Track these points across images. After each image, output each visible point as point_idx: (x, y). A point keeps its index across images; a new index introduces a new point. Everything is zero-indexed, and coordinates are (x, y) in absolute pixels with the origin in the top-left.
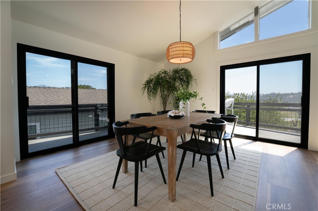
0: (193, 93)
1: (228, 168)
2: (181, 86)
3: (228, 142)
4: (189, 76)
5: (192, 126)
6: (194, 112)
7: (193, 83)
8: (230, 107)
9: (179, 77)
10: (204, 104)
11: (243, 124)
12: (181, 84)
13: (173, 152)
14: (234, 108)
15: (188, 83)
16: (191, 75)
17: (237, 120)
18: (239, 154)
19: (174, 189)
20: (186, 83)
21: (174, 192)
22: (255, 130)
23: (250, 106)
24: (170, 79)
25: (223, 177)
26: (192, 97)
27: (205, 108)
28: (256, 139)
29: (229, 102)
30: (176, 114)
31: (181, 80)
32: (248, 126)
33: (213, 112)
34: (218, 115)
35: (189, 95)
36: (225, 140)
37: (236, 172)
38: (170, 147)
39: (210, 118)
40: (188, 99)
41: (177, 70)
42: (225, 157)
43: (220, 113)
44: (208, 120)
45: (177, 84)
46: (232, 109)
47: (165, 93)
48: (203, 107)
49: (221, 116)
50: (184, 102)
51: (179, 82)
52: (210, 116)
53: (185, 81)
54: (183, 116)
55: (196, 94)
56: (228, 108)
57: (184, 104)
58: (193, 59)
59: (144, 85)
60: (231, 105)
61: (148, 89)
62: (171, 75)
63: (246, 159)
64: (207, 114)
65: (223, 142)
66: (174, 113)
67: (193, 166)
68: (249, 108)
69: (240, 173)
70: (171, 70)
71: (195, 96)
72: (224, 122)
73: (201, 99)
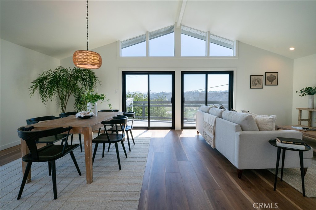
0: (101, 96)
1: (130, 151)
2: (84, 86)
3: (129, 132)
4: (93, 77)
5: (103, 122)
6: (100, 111)
7: (97, 84)
8: (131, 105)
9: (82, 77)
10: (110, 105)
11: (140, 119)
12: (84, 84)
13: (89, 144)
14: (134, 106)
15: (92, 84)
16: (94, 76)
17: (135, 116)
18: (137, 141)
19: (91, 173)
20: (89, 83)
21: (91, 175)
22: (148, 122)
23: (145, 104)
24: (70, 79)
25: (127, 157)
26: (99, 99)
27: (111, 108)
28: (148, 128)
29: (129, 101)
30: (86, 115)
31: (84, 80)
32: (144, 120)
33: (117, 111)
34: (121, 113)
35: (96, 98)
36: (127, 131)
37: (135, 152)
38: (87, 141)
39: (116, 116)
40: (96, 100)
41: (80, 69)
42: (128, 144)
43: (123, 111)
44: (114, 118)
45: (80, 84)
46: (132, 107)
47: (64, 93)
48: (110, 107)
49: (124, 113)
50: (93, 104)
51: (81, 82)
52: (115, 114)
53: (88, 81)
54: (92, 116)
55: (103, 97)
56: (128, 106)
57: (93, 105)
58: (100, 67)
59: (34, 83)
60: (131, 103)
61: (41, 88)
62: (72, 74)
63: (141, 143)
64: (113, 113)
65: (125, 133)
66: (83, 114)
67: (103, 157)
68: (144, 106)
69: (138, 152)
70: (72, 69)
71: (102, 98)
72: (126, 117)
73: (108, 101)
